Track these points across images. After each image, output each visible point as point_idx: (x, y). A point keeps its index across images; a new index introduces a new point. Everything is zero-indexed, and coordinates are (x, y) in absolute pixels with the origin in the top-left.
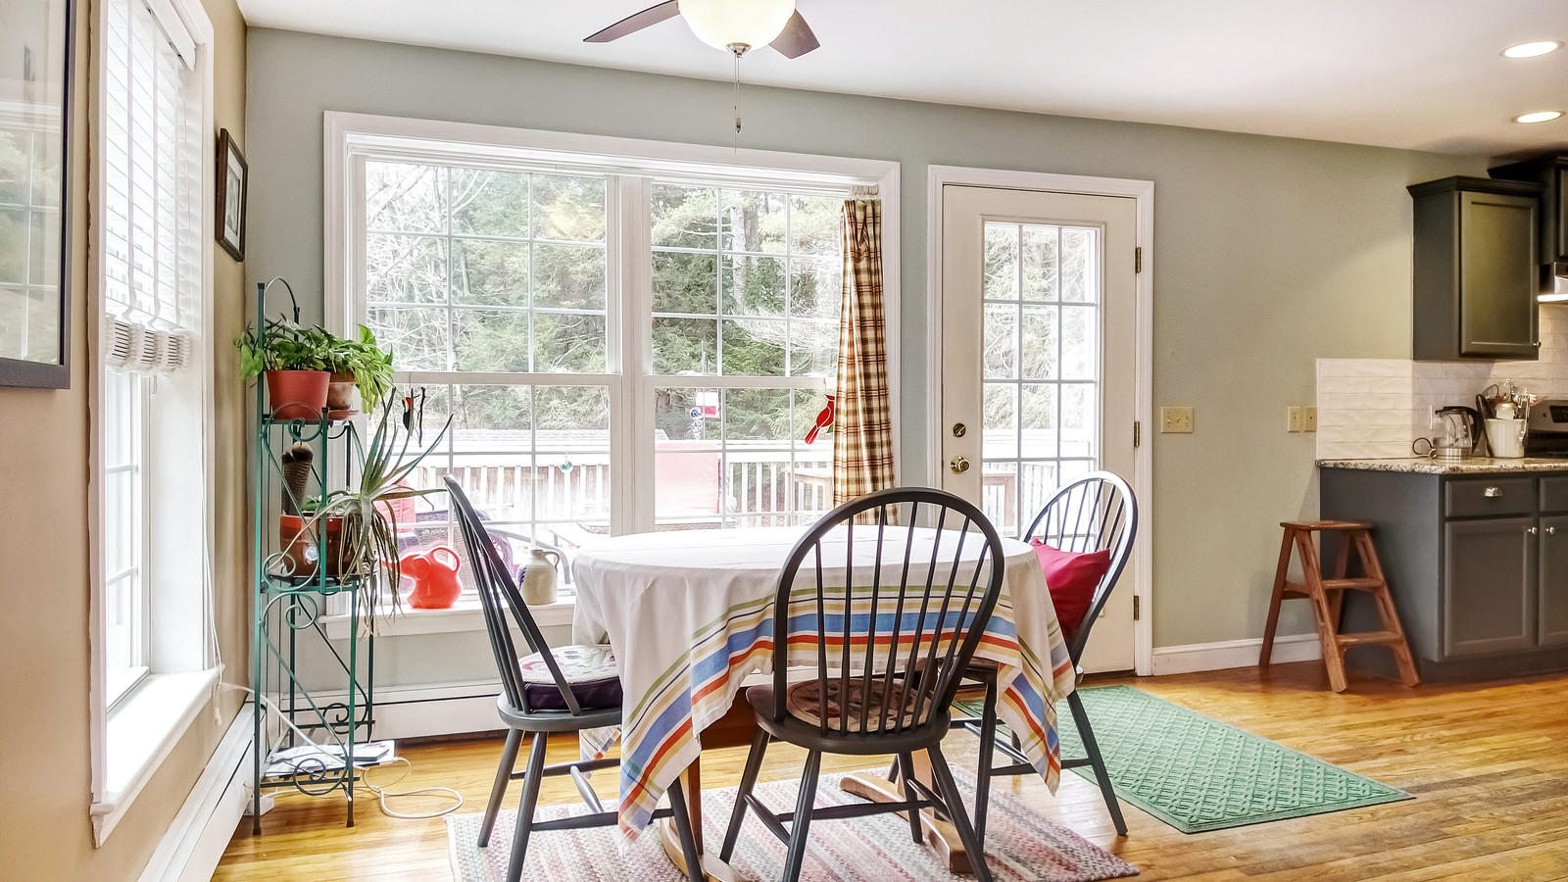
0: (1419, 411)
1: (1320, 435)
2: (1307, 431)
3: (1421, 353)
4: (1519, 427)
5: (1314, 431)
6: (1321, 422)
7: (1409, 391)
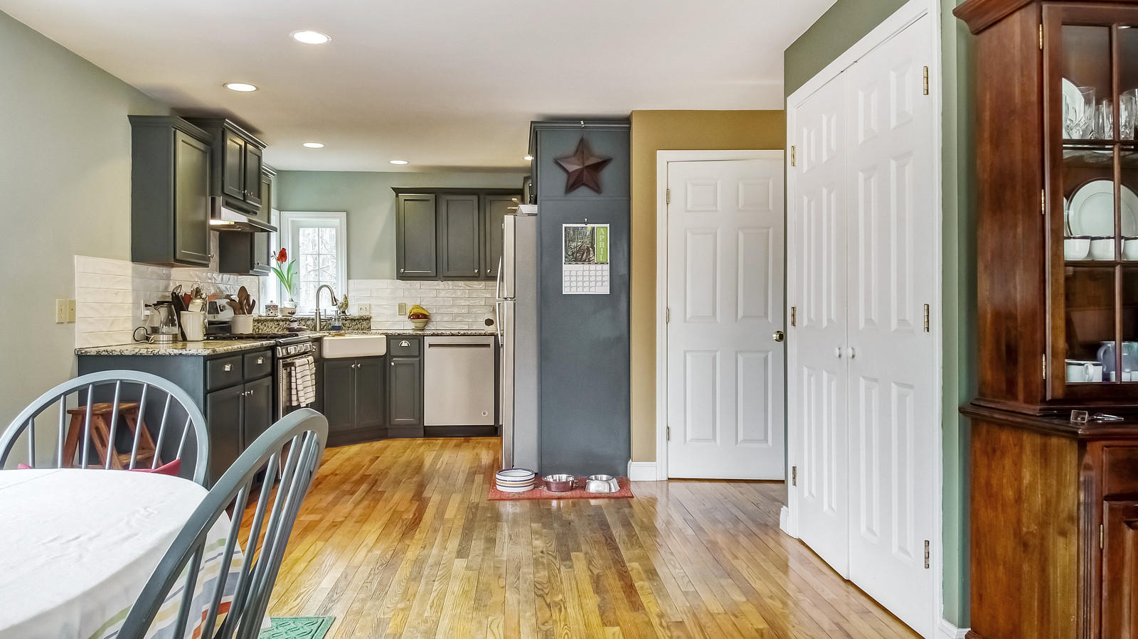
0: (135, 304)
1: (79, 326)
2: (69, 322)
3: (137, 257)
4: (202, 317)
5: (72, 322)
6: (78, 314)
7: (130, 287)
